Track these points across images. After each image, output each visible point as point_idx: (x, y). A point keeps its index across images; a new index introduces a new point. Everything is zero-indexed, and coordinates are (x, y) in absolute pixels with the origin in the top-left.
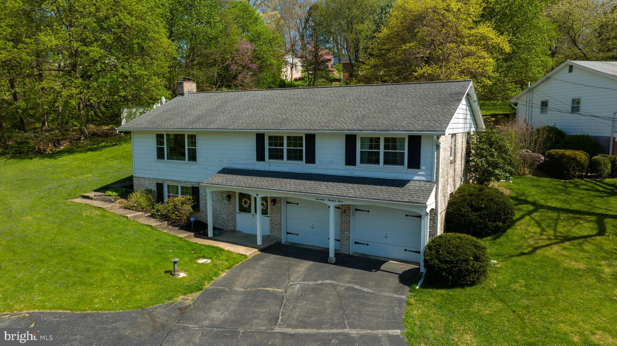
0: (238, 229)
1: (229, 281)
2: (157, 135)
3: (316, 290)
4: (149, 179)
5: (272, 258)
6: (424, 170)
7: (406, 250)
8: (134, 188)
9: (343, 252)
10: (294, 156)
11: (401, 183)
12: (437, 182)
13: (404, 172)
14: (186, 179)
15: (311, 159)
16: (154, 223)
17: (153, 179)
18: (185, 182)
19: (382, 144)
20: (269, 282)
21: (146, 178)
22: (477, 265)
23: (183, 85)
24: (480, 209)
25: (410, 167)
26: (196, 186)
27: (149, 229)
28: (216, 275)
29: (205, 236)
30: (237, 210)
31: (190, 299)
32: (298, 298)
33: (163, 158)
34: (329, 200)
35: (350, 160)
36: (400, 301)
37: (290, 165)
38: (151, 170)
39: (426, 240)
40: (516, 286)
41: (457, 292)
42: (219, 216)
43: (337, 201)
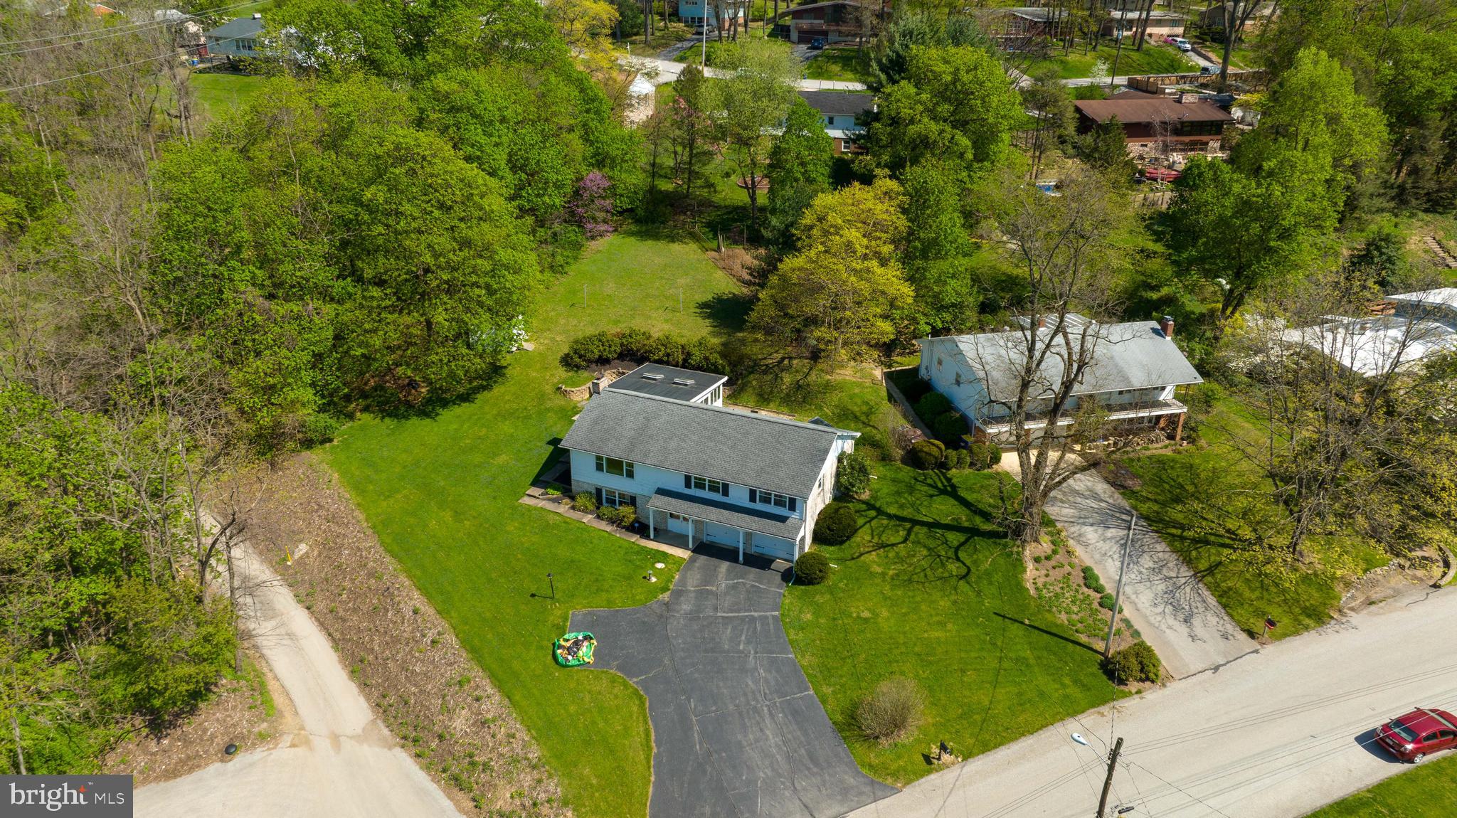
0: (669, 528)
1: (683, 581)
3: (734, 587)
5: (702, 559)
6: (798, 513)
7: (787, 553)
9: (748, 554)
11: (783, 519)
12: (805, 521)
13: (786, 513)
14: (623, 489)
16: (604, 526)
19: (773, 495)
20: (707, 583)
22: (820, 574)
24: (833, 530)
25: (789, 509)
26: (633, 497)
27: (606, 535)
28: (673, 577)
29: (648, 537)
31: (666, 596)
32: (726, 594)
33: (604, 472)
35: (753, 500)
36: (780, 593)
37: (711, 496)
39: (797, 556)
40: (841, 585)
41: (810, 588)
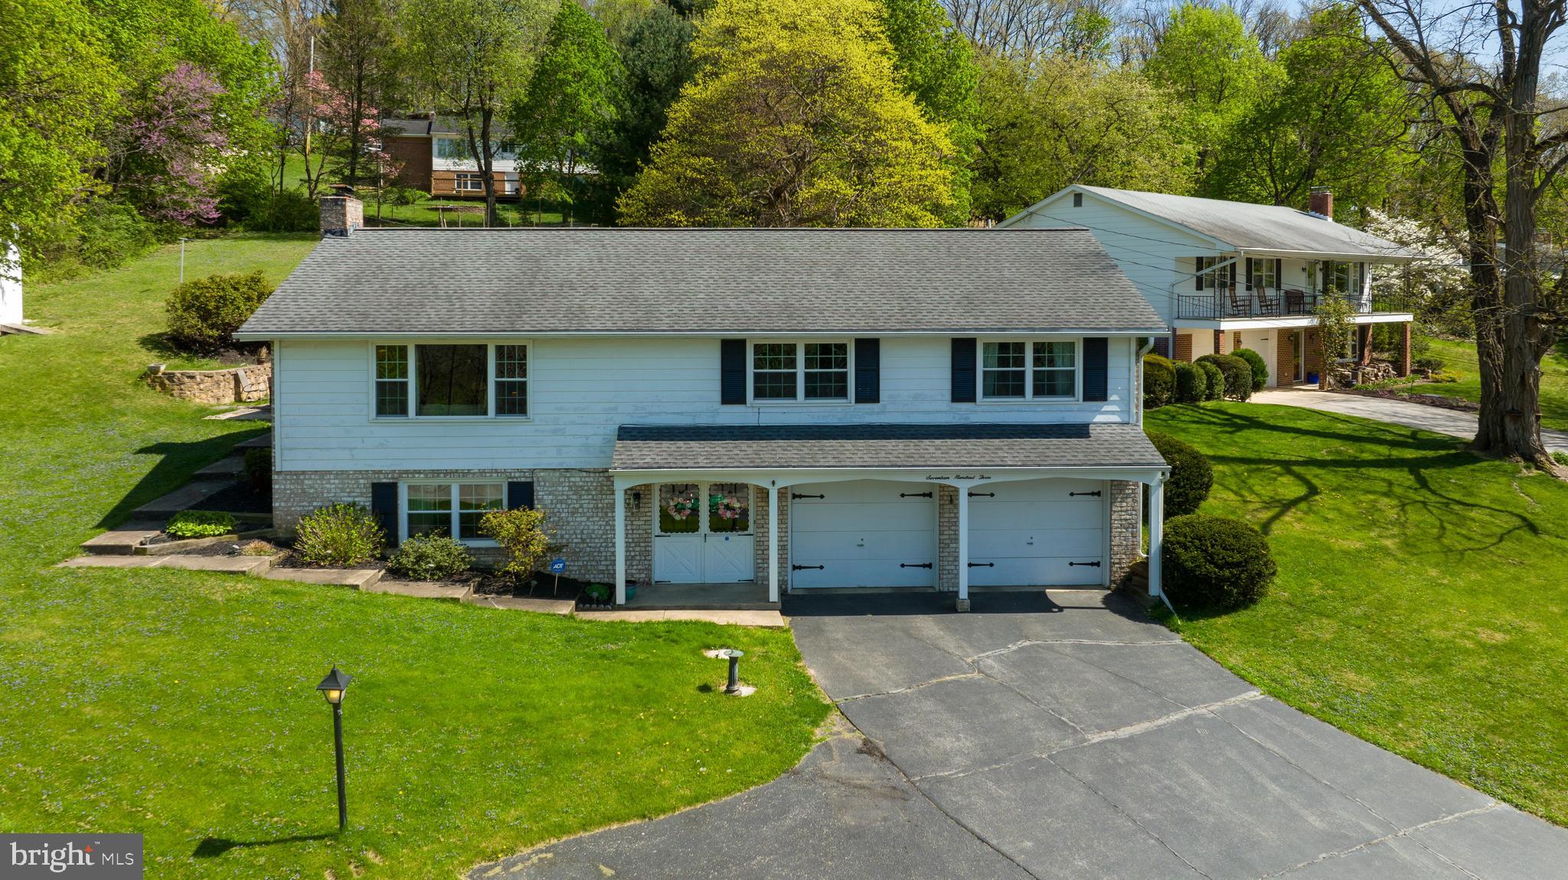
0: (657, 576)
2: (379, 348)
4: (340, 474)
6: (1114, 402)
7: (1071, 564)
8: (276, 504)
9: (946, 590)
10: (824, 387)
13: (1075, 408)
14: (486, 465)
15: (869, 392)
16: (446, 591)
17: (355, 472)
18: (482, 472)
19: (1029, 356)
20: (929, 667)
21: (330, 472)
23: (344, 207)
25: (1086, 398)
26: (523, 480)
29: (602, 603)
30: (657, 530)
33: (403, 411)
34: (958, 477)
35: (962, 391)
37: (814, 409)
38: (351, 449)
42: (599, 552)
43: (978, 477)
